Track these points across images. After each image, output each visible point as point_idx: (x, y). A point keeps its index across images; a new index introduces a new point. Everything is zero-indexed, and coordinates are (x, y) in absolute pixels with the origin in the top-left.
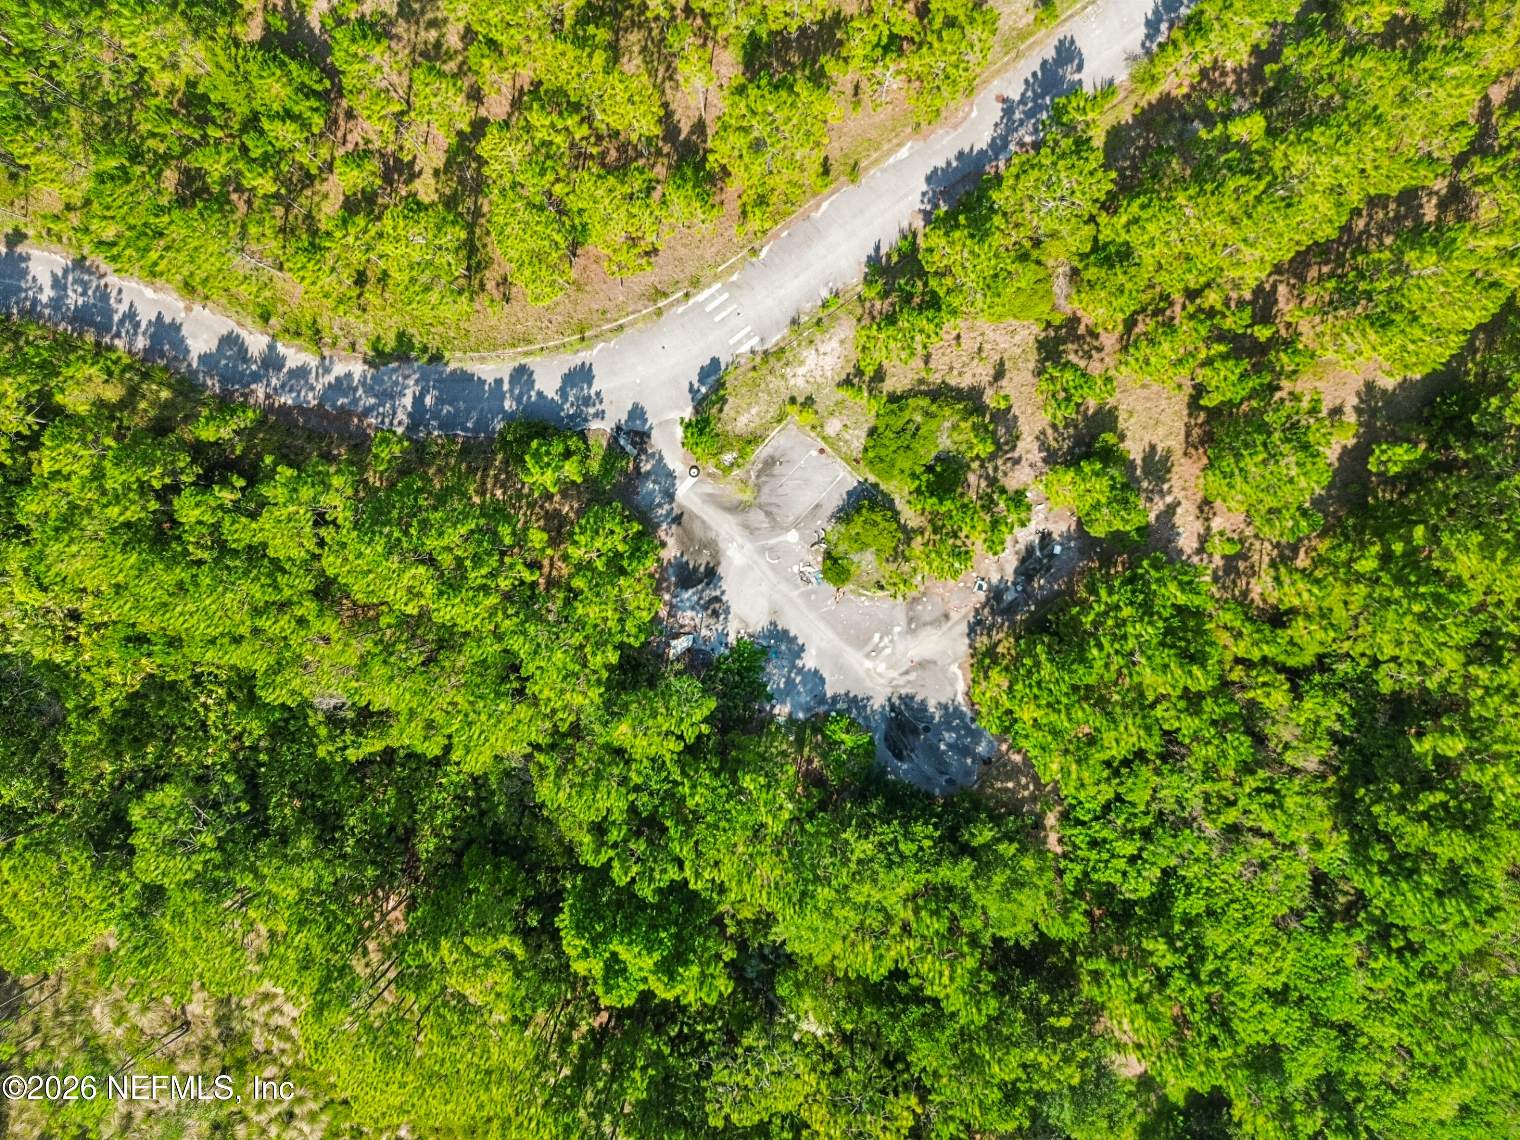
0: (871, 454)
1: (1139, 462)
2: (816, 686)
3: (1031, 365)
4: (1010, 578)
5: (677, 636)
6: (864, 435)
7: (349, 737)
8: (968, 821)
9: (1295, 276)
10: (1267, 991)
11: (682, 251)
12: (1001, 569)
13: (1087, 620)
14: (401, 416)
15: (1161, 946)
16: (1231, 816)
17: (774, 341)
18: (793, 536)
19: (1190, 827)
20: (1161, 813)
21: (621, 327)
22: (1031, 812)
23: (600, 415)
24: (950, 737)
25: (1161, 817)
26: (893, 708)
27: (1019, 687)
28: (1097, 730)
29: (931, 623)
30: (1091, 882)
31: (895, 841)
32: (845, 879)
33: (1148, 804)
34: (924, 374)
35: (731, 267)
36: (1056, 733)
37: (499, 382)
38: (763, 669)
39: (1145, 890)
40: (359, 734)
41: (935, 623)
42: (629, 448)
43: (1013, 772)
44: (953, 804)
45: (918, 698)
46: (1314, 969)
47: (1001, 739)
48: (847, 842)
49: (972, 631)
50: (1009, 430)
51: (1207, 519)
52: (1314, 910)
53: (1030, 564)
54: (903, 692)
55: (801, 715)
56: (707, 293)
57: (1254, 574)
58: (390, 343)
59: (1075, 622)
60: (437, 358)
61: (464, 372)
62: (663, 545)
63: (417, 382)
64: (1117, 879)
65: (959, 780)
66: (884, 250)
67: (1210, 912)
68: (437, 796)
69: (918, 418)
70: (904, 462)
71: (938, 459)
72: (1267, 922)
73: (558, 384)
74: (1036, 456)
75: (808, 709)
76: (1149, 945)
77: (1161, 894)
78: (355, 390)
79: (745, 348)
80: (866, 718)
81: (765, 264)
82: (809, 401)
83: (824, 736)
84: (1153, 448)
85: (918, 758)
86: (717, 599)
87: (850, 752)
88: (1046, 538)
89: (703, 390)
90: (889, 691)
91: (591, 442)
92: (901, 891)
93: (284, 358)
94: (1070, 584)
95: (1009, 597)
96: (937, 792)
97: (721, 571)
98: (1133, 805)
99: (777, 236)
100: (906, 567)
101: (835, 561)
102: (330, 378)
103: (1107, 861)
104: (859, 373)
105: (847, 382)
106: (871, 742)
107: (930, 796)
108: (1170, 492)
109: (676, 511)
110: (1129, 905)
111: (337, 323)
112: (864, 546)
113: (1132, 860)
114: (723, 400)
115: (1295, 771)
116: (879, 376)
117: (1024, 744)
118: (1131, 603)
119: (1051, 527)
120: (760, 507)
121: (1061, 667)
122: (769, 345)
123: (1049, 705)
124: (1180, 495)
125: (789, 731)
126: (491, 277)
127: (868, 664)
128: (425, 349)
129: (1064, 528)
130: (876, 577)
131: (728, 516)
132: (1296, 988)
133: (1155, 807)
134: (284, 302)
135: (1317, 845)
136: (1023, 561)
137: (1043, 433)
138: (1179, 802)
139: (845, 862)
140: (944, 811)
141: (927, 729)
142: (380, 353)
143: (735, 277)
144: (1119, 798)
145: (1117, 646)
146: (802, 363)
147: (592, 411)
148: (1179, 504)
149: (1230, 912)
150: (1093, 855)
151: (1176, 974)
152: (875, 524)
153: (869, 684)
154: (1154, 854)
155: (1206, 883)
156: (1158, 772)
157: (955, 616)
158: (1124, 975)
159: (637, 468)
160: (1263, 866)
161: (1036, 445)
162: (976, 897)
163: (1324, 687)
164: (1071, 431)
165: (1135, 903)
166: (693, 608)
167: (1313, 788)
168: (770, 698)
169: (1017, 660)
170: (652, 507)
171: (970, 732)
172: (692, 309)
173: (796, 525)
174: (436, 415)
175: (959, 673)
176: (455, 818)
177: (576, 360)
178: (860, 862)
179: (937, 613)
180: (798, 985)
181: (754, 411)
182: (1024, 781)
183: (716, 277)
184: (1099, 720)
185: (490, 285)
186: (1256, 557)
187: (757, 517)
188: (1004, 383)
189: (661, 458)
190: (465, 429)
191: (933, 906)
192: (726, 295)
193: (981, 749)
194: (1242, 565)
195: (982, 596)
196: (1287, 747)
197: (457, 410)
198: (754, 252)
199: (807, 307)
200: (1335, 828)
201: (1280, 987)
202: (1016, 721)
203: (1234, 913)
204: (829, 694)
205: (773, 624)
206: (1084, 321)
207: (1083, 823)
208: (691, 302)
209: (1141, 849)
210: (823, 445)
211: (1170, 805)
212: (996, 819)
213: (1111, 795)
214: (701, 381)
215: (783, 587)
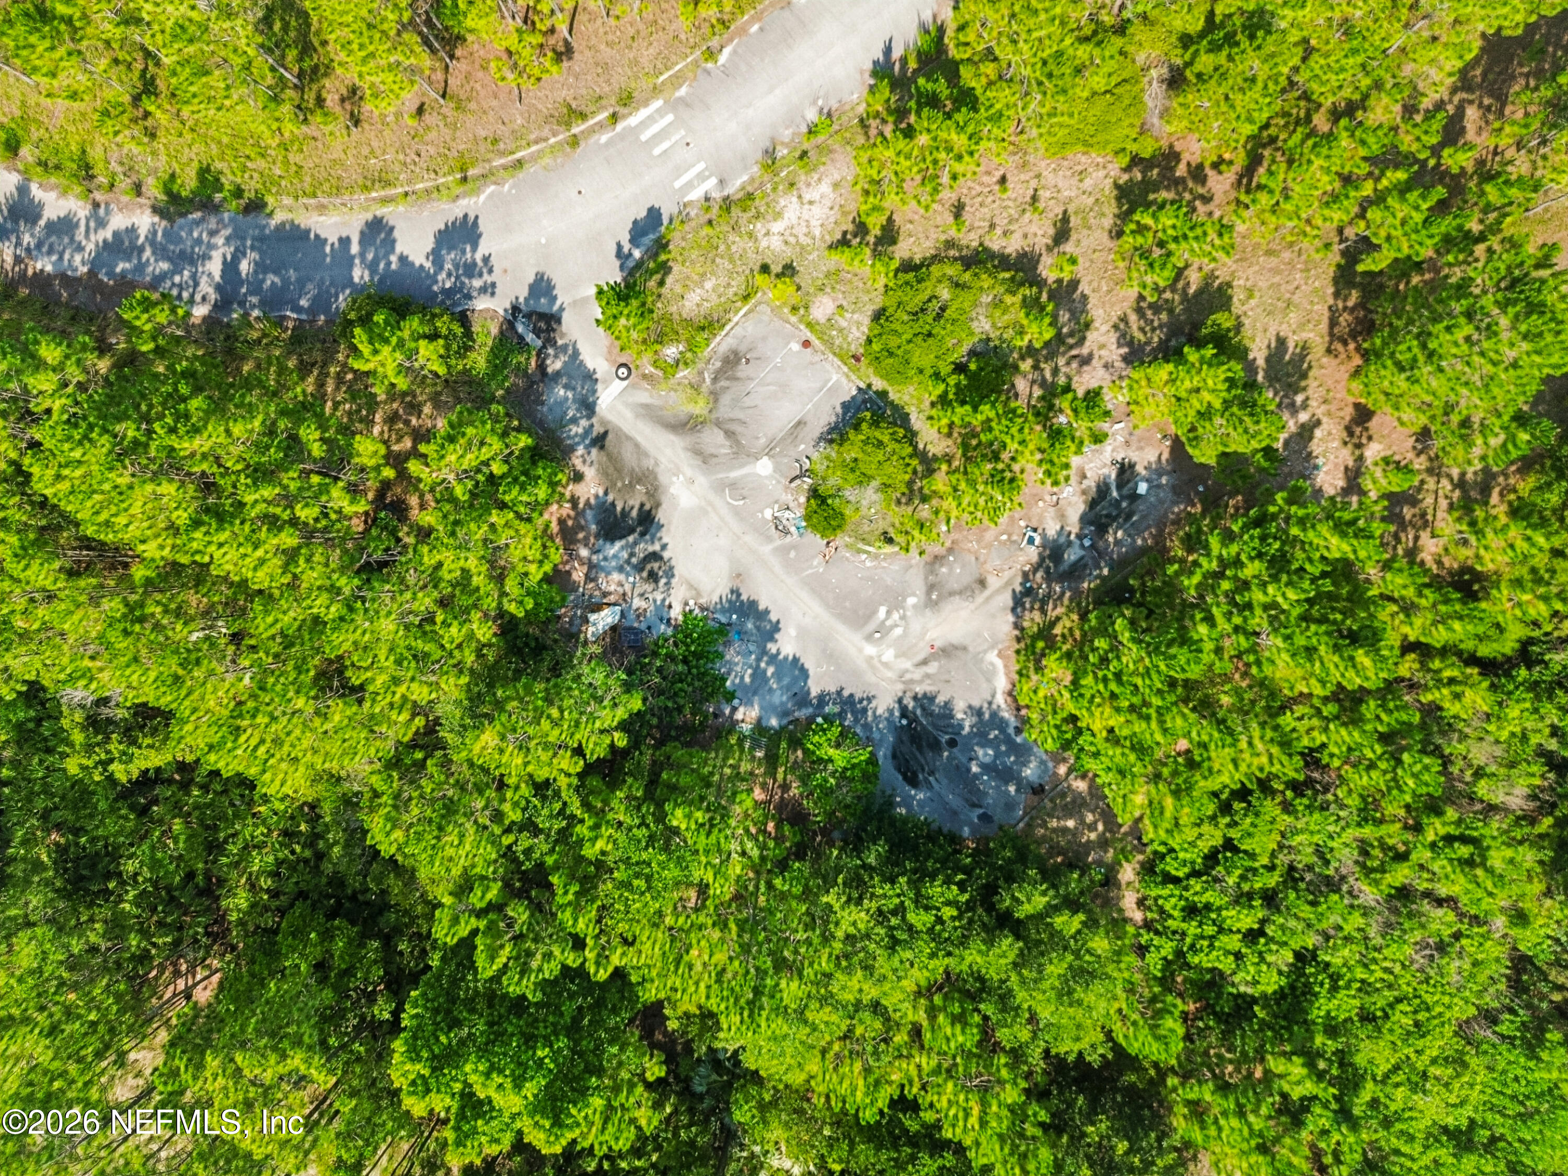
0: (876, 347)
1: (1261, 362)
2: (795, 680)
3: (1108, 222)
4: (1074, 527)
5: (597, 608)
6: (867, 321)
7: (115, 747)
8: (1010, 879)
9: (1491, 94)
10: (1445, 1130)
11: (607, 53)
12: (1062, 516)
13: (1191, 583)
14: (206, 288)
15: (1297, 1068)
16: (1400, 875)
17: (738, 183)
18: (764, 467)
19: (1337, 890)
20: (1292, 868)
21: (520, 163)
22: (1099, 863)
23: (489, 289)
24: (985, 754)
25: (1292, 875)
26: (904, 713)
27: (1088, 681)
28: (1204, 746)
29: (960, 593)
30: (1188, 966)
31: (900, 910)
32: (825, 964)
33: (1273, 855)
34: (953, 233)
35: (675, 76)
36: (1140, 749)
37: (345, 242)
38: (721, 656)
39: (1271, 983)
40: (133, 742)
41: (966, 592)
42: (530, 337)
43: (1076, 806)
44: (988, 852)
45: (940, 699)
46: (1513, 1098)
47: (1058, 759)
48: (829, 906)
49: (1018, 603)
50: (1075, 315)
51: (1359, 446)
52: (1512, 1011)
53: (1103, 509)
54: (920, 689)
55: (774, 722)
56: (643, 113)
57: (1426, 524)
58: (188, 183)
59: (1172, 588)
60: (256, 206)
61: (295, 227)
62: (578, 477)
63: (228, 239)
64: (1227, 964)
65: (998, 816)
66: (896, 54)
67: (1367, 1017)
68: (251, 831)
69: (945, 293)
70: (923, 357)
71: (972, 353)
72: (1448, 1030)
73: (429, 244)
74: (1114, 353)
75: (785, 713)
76: (1276, 1065)
77: (1292, 987)
78: (141, 250)
79: (696, 195)
80: (866, 726)
81: (726, 71)
82: (789, 270)
83: (806, 752)
84: (1281, 342)
85: (940, 784)
86: (655, 556)
87: (842, 776)
88: (1126, 471)
89: (637, 254)
90: (899, 687)
91: (476, 328)
92: (909, 985)
93: (41, 206)
94: (1159, 538)
95: (1071, 556)
96: (966, 831)
97: (661, 516)
98: (1252, 856)
99: (743, 31)
100: (925, 511)
101: (823, 500)
102: (107, 234)
103: (1212, 938)
104: (861, 229)
105: (844, 242)
106: (872, 760)
107: (954, 839)
108: (1305, 406)
109: (598, 429)
110: (1244, 1004)
111: (114, 156)
112: (864, 479)
113: (1252, 936)
114: (665, 269)
115: (1491, 809)
116: (889, 235)
117: (1091, 765)
118: (1260, 555)
119: (1134, 456)
120: (718, 424)
121: (1154, 650)
122: (732, 189)
123: (1132, 708)
124: (1320, 412)
125: (756, 745)
126: (332, 89)
127: (870, 650)
128: (238, 193)
129: (1153, 458)
130: (882, 525)
131: (672, 437)
132: (1485, 1126)
133: (1283, 859)
134: (40, 124)
135: (1520, 917)
136: (1092, 504)
137: (1124, 319)
138: (1319, 852)
139: (827, 938)
140: (976, 863)
141: (952, 743)
142: (173, 197)
143: (683, 91)
144: (1229, 845)
145: (1237, 620)
146: (778, 215)
147: (477, 283)
148: (1318, 423)
149: (1396, 1016)
150: (1192, 929)
151: (1317, 1109)
152: (880, 444)
153: (871, 678)
154: (1283, 928)
155: (1360, 973)
156: (1287, 807)
157: (994, 582)
158: (1241, 1113)
159: (542, 367)
160: (1441, 947)
161: (1113, 337)
162: (1021, 996)
163: (1534, 686)
164: (1164, 316)
165: (1254, 1000)
166: (621, 569)
167: (1518, 834)
168: (730, 696)
169: (1084, 643)
170: (562, 423)
171: (1015, 748)
172: (622, 136)
173: (769, 451)
174: (256, 288)
175: (999, 663)
176: (279, 863)
177: (456, 211)
178: (849, 938)
179: (967, 579)
180: (763, 1107)
181: (708, 285)
182: (1090, 818)
183: (656, 90)
184: (1206, 731)
185: (331, 100)
186: (1429, 500)
187: (714, 439)
188: (1069, 247)
189: (576, 353)
190: (297, 309)
191: (957, 1009)
192: (670, 117)
193: (1029, 772)
194: (1408, 512)
195: (1032, 553)
196: (1479, 773)
197: (286, 282)
198: (711, 54)
199: (786, 134)
200: (1548, 893)
201: (1465, 1123)
202: (1080, 732)
203: (1402, 1018)
204: (814, 692)
205: (736, 592)
206: (1185, 157)
207: (1176, 881)
208: (619, 127)
209: (1263, 922)
210: (808, 335)
211: (1306, 857)
212: (1051, 876)
213: (1218, 841)
214: (634, 241)
215: (750, 539)
